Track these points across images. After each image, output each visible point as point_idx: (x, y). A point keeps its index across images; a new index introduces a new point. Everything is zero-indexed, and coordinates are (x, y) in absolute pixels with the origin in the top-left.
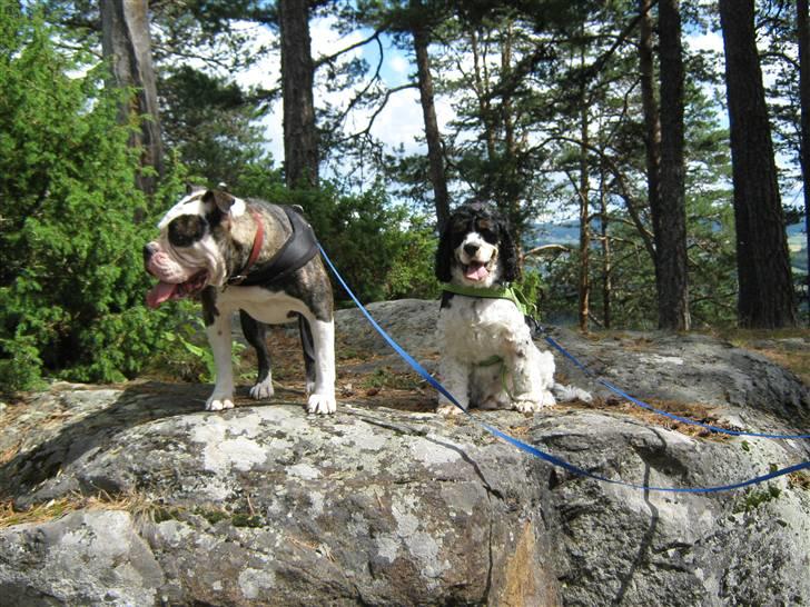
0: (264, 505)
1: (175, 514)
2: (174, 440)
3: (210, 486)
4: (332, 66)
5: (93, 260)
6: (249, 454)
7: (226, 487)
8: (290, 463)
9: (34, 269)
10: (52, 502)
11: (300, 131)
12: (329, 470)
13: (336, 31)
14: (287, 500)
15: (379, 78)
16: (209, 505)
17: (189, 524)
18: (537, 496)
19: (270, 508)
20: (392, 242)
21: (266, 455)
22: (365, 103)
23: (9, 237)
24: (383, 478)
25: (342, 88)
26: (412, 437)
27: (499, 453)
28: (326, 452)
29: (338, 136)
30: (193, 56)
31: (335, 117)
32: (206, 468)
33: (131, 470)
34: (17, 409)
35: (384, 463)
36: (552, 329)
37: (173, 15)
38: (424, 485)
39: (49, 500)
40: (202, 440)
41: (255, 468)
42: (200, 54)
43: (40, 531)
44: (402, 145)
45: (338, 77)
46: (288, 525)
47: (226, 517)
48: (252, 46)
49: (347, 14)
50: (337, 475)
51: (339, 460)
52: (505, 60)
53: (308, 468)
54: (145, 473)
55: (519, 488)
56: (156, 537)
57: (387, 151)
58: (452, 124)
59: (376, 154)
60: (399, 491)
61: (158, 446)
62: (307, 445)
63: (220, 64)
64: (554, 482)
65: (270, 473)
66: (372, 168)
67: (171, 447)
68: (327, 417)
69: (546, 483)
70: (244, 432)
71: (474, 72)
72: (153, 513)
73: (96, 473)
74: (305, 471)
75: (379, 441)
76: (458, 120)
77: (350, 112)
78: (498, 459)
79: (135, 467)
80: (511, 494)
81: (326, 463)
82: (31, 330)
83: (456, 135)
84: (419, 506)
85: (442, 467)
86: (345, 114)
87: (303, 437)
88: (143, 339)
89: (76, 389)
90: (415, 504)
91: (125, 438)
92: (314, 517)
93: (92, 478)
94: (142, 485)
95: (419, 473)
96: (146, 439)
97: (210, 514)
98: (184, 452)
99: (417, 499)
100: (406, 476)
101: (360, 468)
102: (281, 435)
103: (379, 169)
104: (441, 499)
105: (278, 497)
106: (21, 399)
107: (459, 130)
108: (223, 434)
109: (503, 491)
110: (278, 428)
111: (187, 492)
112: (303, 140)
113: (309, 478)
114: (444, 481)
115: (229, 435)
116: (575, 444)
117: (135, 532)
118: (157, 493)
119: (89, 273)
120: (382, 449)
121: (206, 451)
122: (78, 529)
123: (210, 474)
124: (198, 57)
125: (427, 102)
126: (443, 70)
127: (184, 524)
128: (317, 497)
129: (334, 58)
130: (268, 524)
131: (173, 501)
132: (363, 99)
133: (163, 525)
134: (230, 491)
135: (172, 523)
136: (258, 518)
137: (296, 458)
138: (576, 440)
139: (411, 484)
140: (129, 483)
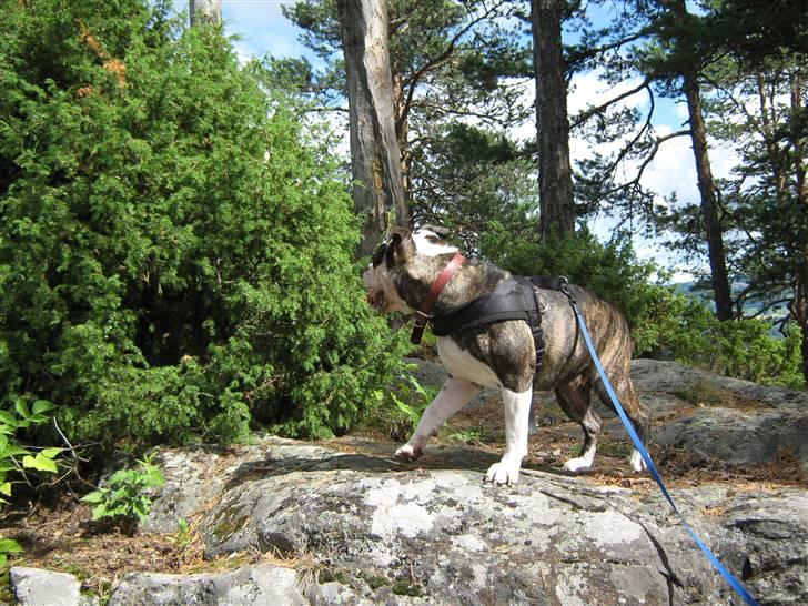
0: (426, 574)
1: (339, 577)
2: (347, 502)
3: (375, 551)
4: (601, 116)
5: (304, 321)
6: (416, 521)
7: (391, 553)
8: (456, 533)
9: (245, 329)
10: (234, 555)
11: (554, 185)
12: (496, 543)
13: (605, 81)
14: (450, 570)
15: (650, 127)
16: (372, 570)
17: (351, 587)
18: (727, 587)
19: (432, 577)
20: (637, 298)
21: (433, 522)
22: (637, 153)
23: (228, 299)
24: (550, 555)
25: (612, 139)
26: (589, 513)
27: (682, 537)
28: (495, 523)
29: (608, 187)
30: (469, 113)
31: (605, 168)
32: (373, 532)
33: (303, 529)
34: (227, 461)
35: (554, 539)
36: (796, 396)
37: (449, 75)
38: (593, 566)
39: (231, 552)
40: (373, 504)
41: (421, 536)
42: (476, 111)
43: (211, 582)
44: (674, 194)
45: (608, 128)
46: (448, 597)
47: (388, 584)
48: (525, 100)
49: (616, 64)
50: (503, 548)
51: (507, 533)
52: (795, 100)
53: (474, 538)
54: (315, 533)
55: (703, 577)
56: (317, 597)
57: (658, 201)
58: (738, 169)
59: (646, 204)
60: (566, 571)
61: (331, 506)
62: (476, 515)
63: (495, 120)
64: (748, 572)
65: (435, 541)
66: (643, 218)
67: (343, 508)
68: (505, 486)
69: (739, 572)
70: (416, 497)
71: (760, 114)
72: (317, 574)
73: (273, 529)
74: (472, 542)
75: (552, 515)
76: (744, 165)
77: (621, 162)
78: (681, 543)
79: (307, 526)
80: (693, 583)
81: (493, 535)
82: (243, 387)
83: (742, 181)
84: (585, 588)
85: (615, 548)
86: (616, 164)
87: (473, 506)
88: (350, 397)
89: (284, 444)
90: (582, 586)
91: (305, 497)
92: (475, 591)
93: (269, 533)
94: (313, 544)
95: (590, 552)
96: (323, 499)
97: (372, 579)
98: (354, 514)
99: (585, 581)
100: (575, 554)
101: (527, 543)
102: (452, 503)
103: (649, 221)
104: (610, 583)
105: (440, 567)
106: (232, 451)
107: (744, 176)
108: (395, 497)
109: (683, 579)
110: (449, 496)
111: (352, 555)
112: (558, 194)
113: (474, 550)
114: (616, 563)
115: (401, 499)
116: (774, 531)
117: (298, 591)
118: (325, 553)
119: (299, 333)
120: (555, 525)
121: (375, 516)
122: (245, 583)
123: (376, 538)
124: (474, 114)
125: (700, 149)
126: (726, 114)
127: (346, 587)
128: (480, 571)
129: (603, 108)
130: (428, 594)
131: (338, 563)
132: (634, 149)
133: (326, 585)
134: (394, 557)
135: (335, 584)
136: (419, 587)
137: (463, 528)
138: (775, 527)
139: (580, 565)
140: (301, 542)
